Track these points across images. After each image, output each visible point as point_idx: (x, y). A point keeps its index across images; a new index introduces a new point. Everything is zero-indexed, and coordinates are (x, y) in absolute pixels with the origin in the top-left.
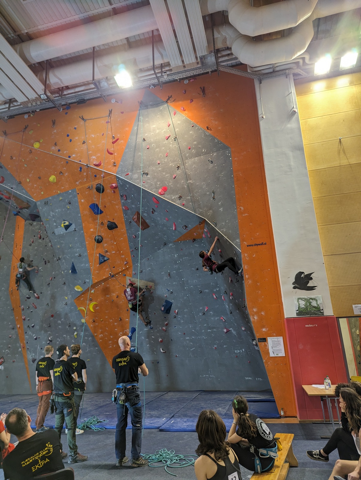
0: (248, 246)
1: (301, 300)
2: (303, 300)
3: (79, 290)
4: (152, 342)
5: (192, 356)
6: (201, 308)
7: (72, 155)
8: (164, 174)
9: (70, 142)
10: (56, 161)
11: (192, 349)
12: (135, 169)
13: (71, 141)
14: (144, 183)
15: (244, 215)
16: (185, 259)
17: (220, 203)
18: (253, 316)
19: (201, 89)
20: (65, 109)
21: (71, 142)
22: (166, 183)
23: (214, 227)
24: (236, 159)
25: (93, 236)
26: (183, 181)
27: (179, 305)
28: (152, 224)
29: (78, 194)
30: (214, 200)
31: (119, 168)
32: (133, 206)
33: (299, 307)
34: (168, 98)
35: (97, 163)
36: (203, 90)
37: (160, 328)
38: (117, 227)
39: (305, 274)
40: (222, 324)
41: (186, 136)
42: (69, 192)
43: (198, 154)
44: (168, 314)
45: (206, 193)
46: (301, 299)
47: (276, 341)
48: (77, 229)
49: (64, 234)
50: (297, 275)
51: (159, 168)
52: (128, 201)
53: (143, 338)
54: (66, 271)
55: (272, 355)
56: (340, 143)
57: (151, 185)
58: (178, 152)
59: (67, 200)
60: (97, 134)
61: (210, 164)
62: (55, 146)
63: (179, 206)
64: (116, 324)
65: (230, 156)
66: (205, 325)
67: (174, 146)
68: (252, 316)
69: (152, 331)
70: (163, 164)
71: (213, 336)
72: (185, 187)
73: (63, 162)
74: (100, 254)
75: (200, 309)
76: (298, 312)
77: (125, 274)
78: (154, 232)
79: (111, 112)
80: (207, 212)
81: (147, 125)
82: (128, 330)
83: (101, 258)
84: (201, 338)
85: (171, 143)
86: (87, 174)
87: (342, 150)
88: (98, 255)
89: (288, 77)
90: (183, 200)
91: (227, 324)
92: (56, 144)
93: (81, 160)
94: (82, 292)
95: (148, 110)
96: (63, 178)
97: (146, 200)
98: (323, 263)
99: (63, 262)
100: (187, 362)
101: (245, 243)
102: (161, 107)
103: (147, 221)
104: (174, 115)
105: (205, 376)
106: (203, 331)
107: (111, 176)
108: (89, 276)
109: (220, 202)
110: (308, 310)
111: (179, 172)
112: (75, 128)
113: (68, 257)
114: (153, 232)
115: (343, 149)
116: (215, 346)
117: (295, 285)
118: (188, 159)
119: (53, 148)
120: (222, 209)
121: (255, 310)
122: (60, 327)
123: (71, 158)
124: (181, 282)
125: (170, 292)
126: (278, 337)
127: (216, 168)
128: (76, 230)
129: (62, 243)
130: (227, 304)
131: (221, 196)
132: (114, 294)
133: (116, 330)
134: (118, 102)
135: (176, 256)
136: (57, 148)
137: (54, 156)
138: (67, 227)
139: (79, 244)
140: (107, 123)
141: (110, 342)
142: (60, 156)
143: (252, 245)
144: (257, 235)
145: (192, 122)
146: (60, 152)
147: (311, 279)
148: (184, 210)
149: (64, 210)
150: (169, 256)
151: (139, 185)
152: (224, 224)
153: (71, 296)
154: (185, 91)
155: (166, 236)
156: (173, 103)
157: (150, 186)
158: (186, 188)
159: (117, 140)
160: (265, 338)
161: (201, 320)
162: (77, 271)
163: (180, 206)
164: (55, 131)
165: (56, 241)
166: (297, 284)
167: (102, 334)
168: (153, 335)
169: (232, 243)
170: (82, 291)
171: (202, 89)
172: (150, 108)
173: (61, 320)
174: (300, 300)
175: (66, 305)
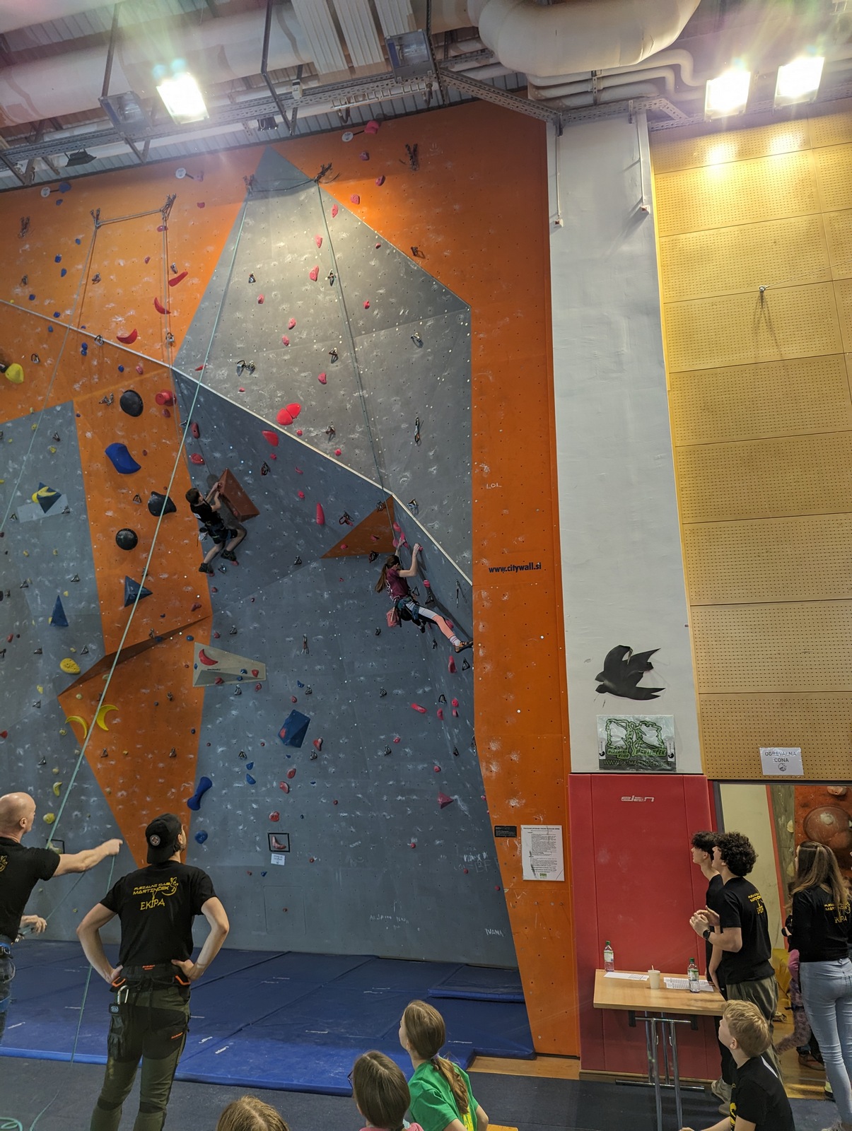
0: (491, 570)
1: (617, 724)
2: (622, 726)
3: (72, 670)
4: (252, 818)
5: (351, 861)
6: (382, 737)
7: (63, 311)
8: (296, 370)
9: (63, 275)
10: (24, 326)
11: (354, 845)
12: (222, 355)
13: (64, 272)
14: (241, 391)
15: (489, 486)
16: (348, 605)
17: (431, 454)
18: (489, 762)
19: (409, 149)
20: (58, 190)
21: (64, 277)
22: (299, 393)
23: (412, 517)
24: (481, 336)
25: (112, 529)
26: (342, 392)
27: (326, 726)
28: (266, 506)
29: (78, 416)
30: (419, 446)
31: (181, 349)
32: (217, 455)
33: (609, 745)
34: (321, 170)
35: (126, 335)
36: (414, 153)
37: (275, 784)
38: (175, 510)
39: (635, 653)
40: (434, 782)
41: (359, 273)
42: (56, 410)
43: (386, 323)
44: (299, 749)
45: (400, 426)
46: (617, 722)
47: (543, 838)
48: (71, 510)
49: (39, 520)
50: (611, 654)
51: (284, 355)
52: (202, 439)
53: (229, 806)
54: (41, 619)
55: (528, 875)
56: (762, 302)
57: (261, 397)
58: (336, 316)
59: (49, 432)
60: (133, 260)
61: (416, 347)
62: (23, 284)
63: (325, 455)
64: (161, 765)
65: (468, 329)
66: (391, 783)
67: (327, 298)
68: (484, 764)
69: (253, 791)
70: (296, 344)
71: (409, 812)
72: (348, 406)
73: (39, 329)
74: (127, 578)
75: (381, 739)
76: (604, 757)
77: (194, 636)
78: (270, 528)
79: (170, 203)
80: (399, 477)
81: (264, 240)
82: (191, 783)
83: (129, 590)
84: (377, 816)
85: (322, 289)
86: (101, 364)
87: (764, 321)
88: (122, 581)
89: (633, 121)
90: (339, 442)
91: (445, 782)
92: (24, 281)
93: (87, 326)
94: (78, 677)
95: (267, 200)
96: (42, 373)
97: (247, 440)
98: (686, 626)
99: (34, 594)
100: (339, 877)
101: (484, 561)
102: (301, 193)
103: (252, 497)
104: (334, 215)
105: (382, 917)
106: (385, 798)
107: (160, 371)
108: (95, 635)
109: (431, 451)
110: (634, 754)
111: (335, 368)
112: (78, 241)
113: (47, 583)
114: (268, 527)
115: (767, 318)
116: (413, 840)
117: (602, 683)
118: (361, 334)
119: (18, 290)
120: (435, 467)
121: (494, 747)
122: (20, 764)
123: (60, 318)
124: (334, 666)
125: (305, 690)
126: (549, 827)
127: (430, 358)
128: (69, 512)
129: (35, 545)
130: (447, 728)
131: (435, 435)
132: (160, 687)
133: (160, 780)
134: (192, 178)
135: (326, 596)
136: (28, 291)
137: (19, 312)
138: (46, 503)
139: (75, 550)
140: (159, 230)
141: (144, 812)
142: (33, 313)
143: (503, 569)
144: (517, 541)
145: (377, 235)
146: (35, 302)
147: (650, 667)
148: (340, 470)
149: (41, 457)
150: (309, 595)
151: (229, 398)
152: (436, 508)
153: (51, 687)
154: (367, 155)
155: (301, 541)
156: (334, 183)
157: (257, 402)
158: (349, 411)
159: (183, 276)
160: (516, 827)
161: (380, 767)
162: (68, 621)
163: (328, 457)
164: (27, 246)
165: (19, 537)
166: (610, 680)
167: (125, 791)
168: (256, 802)
169: (452, 561)
170: (79, 673)
171: (412, 150)
172: (273, 197)
173: (24, 748)
174: (613, 726)
175: (39, 707)
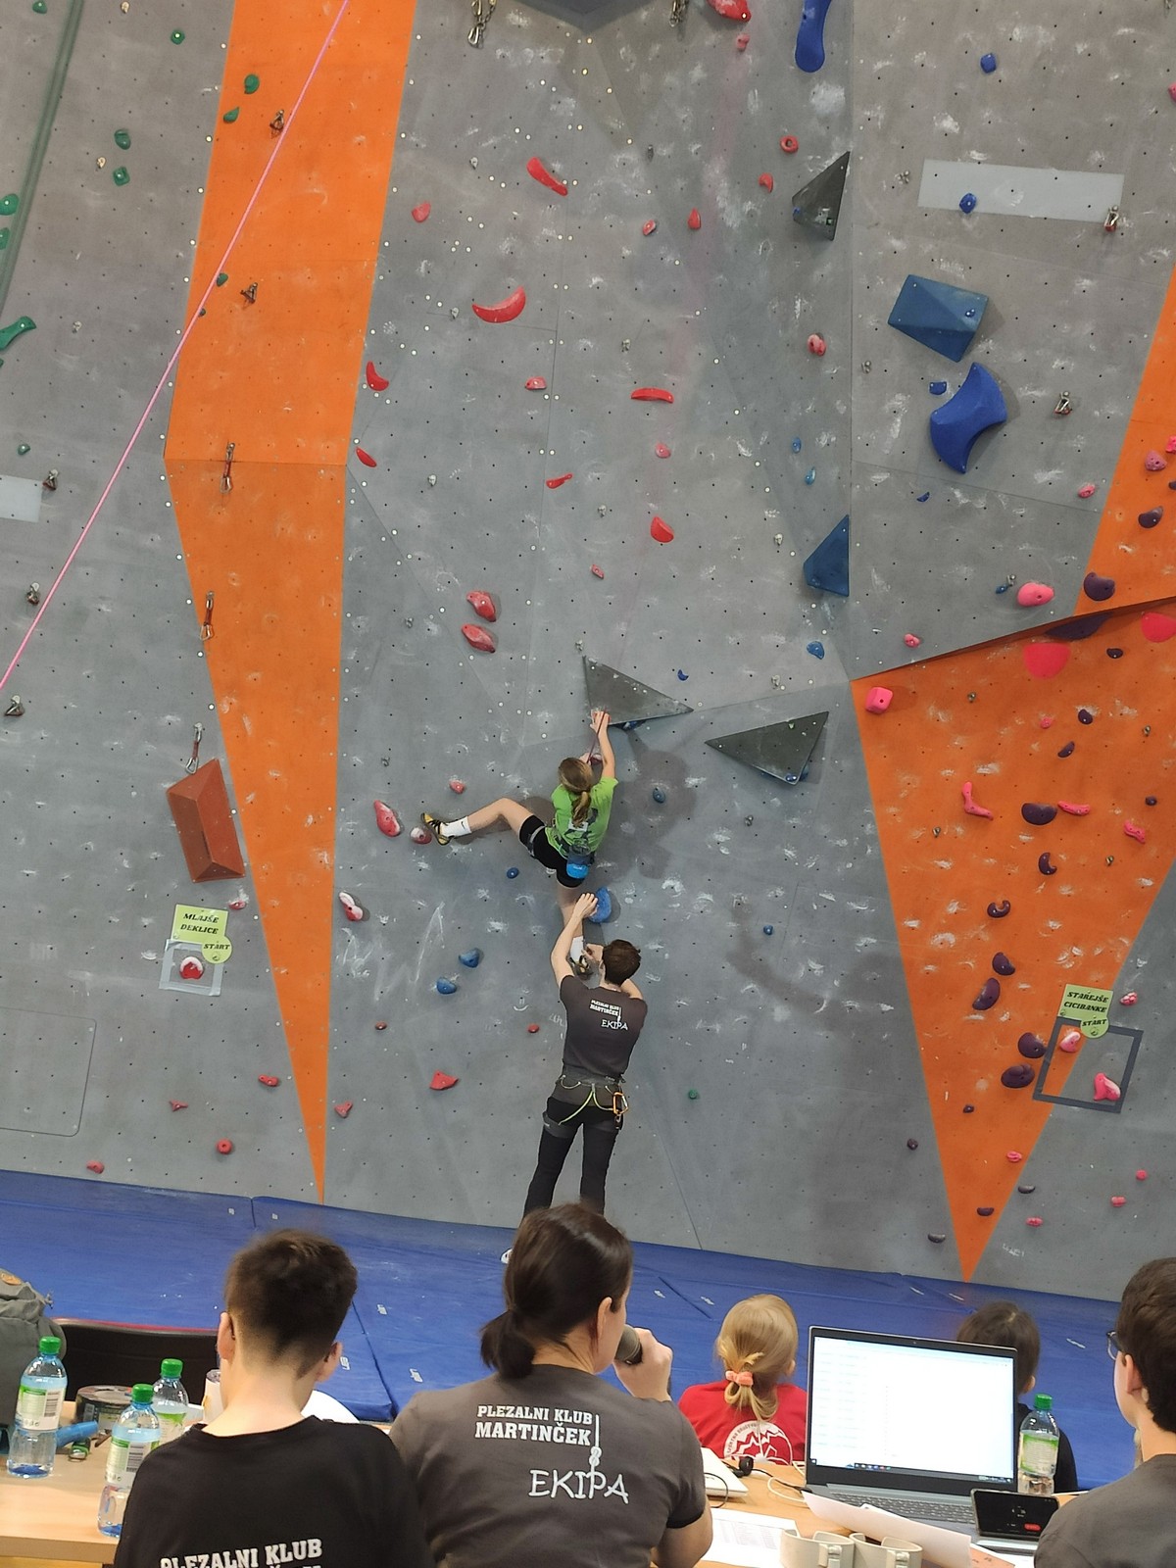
128: (1110, 228)
133: (1051, 924)
139: (1088, 328)
149: (1080, 48)
167: (955, 932)
